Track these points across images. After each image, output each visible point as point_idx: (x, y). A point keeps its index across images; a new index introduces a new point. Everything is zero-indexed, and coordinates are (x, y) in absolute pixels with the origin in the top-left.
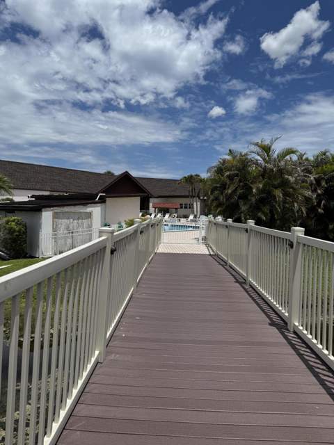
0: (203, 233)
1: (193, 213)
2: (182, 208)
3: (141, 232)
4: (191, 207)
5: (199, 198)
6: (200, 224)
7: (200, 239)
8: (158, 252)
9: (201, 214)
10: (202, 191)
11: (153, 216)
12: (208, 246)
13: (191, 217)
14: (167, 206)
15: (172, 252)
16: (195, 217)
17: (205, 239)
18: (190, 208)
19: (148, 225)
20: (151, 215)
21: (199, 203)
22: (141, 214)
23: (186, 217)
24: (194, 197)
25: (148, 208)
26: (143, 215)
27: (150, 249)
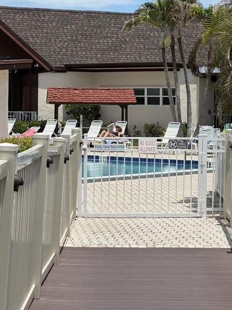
0: (211, 183)
1: (177, 118)
2: (140, 101)
3: (18, 185)
4: (169, 98)
5: (195, 69)
6: (199, 153)
7: (202, 201)
8: (69, 244)
9: (201, 122)
10: (203, 51)
11: (49, 129)
12: (224, 221)
13: (172, 132)
14: (93, 97)
15: (112, 243)
16: (184, 130)
17: (216, 201)
18: (166, 102)
19: (37, 161)
20: (42, 126)
21: (194, 88)
22: (11, 125)
23: (155, 131)
24: (179, 66)
25: (33, 106)
26: (17, 129)
27: (45, 238)
